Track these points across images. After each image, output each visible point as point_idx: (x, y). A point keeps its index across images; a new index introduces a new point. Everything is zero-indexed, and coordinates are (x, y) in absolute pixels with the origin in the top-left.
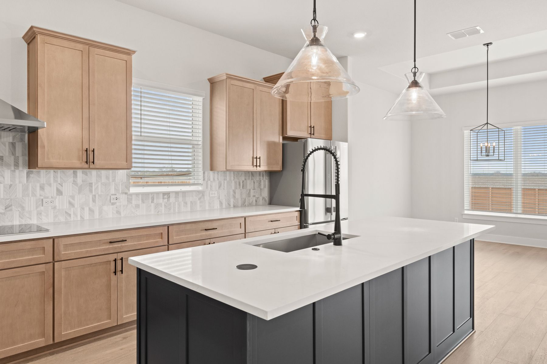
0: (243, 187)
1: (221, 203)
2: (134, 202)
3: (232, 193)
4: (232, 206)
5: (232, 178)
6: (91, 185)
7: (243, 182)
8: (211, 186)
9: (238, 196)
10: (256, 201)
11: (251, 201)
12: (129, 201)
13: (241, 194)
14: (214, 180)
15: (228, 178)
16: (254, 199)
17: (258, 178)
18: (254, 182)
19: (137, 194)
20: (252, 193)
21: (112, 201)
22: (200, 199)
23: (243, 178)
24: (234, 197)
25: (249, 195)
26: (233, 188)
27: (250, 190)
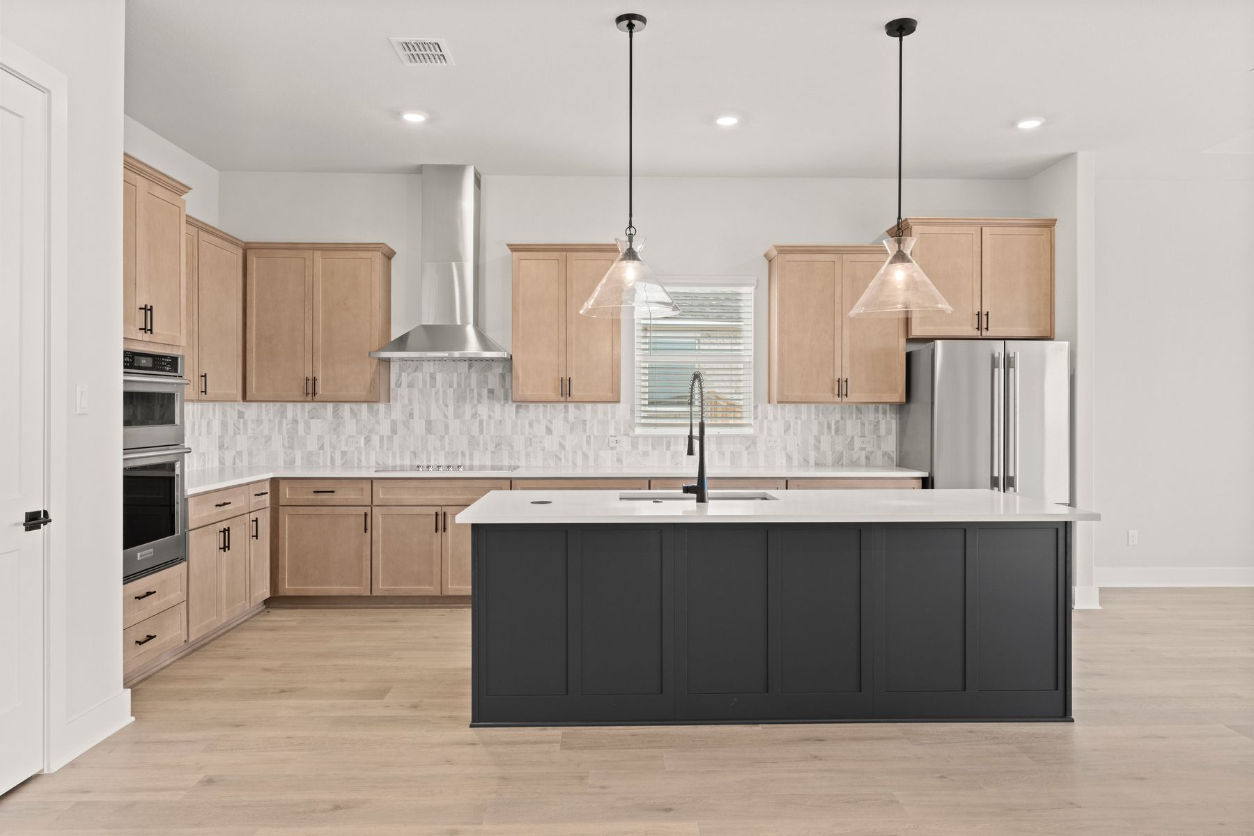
0: (837, 431)
1: (789, 458)
2: (641, 448)
3: (812, 441)
4: (812, 462)
5: (813, 416)
6: (584, 422)
7: (837, 422)
8: (770, 429)
9: (825, 445)
10: (868, 458)
11: (855, 457)
12: (634, 445)
13: (833, 444)
14: (775, 418)
15: (804, 416)
16: (863, 454)
17: (872, 417)
18: (863, 424)
19: (646, 437)
20: (858, 443)
21: (611, 445)
22: (747, 448)
23: (838, 417)
24: (817, 448)
25: (851, 445)
26: (815, 433)
27: (853, 438)
